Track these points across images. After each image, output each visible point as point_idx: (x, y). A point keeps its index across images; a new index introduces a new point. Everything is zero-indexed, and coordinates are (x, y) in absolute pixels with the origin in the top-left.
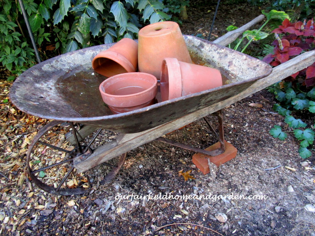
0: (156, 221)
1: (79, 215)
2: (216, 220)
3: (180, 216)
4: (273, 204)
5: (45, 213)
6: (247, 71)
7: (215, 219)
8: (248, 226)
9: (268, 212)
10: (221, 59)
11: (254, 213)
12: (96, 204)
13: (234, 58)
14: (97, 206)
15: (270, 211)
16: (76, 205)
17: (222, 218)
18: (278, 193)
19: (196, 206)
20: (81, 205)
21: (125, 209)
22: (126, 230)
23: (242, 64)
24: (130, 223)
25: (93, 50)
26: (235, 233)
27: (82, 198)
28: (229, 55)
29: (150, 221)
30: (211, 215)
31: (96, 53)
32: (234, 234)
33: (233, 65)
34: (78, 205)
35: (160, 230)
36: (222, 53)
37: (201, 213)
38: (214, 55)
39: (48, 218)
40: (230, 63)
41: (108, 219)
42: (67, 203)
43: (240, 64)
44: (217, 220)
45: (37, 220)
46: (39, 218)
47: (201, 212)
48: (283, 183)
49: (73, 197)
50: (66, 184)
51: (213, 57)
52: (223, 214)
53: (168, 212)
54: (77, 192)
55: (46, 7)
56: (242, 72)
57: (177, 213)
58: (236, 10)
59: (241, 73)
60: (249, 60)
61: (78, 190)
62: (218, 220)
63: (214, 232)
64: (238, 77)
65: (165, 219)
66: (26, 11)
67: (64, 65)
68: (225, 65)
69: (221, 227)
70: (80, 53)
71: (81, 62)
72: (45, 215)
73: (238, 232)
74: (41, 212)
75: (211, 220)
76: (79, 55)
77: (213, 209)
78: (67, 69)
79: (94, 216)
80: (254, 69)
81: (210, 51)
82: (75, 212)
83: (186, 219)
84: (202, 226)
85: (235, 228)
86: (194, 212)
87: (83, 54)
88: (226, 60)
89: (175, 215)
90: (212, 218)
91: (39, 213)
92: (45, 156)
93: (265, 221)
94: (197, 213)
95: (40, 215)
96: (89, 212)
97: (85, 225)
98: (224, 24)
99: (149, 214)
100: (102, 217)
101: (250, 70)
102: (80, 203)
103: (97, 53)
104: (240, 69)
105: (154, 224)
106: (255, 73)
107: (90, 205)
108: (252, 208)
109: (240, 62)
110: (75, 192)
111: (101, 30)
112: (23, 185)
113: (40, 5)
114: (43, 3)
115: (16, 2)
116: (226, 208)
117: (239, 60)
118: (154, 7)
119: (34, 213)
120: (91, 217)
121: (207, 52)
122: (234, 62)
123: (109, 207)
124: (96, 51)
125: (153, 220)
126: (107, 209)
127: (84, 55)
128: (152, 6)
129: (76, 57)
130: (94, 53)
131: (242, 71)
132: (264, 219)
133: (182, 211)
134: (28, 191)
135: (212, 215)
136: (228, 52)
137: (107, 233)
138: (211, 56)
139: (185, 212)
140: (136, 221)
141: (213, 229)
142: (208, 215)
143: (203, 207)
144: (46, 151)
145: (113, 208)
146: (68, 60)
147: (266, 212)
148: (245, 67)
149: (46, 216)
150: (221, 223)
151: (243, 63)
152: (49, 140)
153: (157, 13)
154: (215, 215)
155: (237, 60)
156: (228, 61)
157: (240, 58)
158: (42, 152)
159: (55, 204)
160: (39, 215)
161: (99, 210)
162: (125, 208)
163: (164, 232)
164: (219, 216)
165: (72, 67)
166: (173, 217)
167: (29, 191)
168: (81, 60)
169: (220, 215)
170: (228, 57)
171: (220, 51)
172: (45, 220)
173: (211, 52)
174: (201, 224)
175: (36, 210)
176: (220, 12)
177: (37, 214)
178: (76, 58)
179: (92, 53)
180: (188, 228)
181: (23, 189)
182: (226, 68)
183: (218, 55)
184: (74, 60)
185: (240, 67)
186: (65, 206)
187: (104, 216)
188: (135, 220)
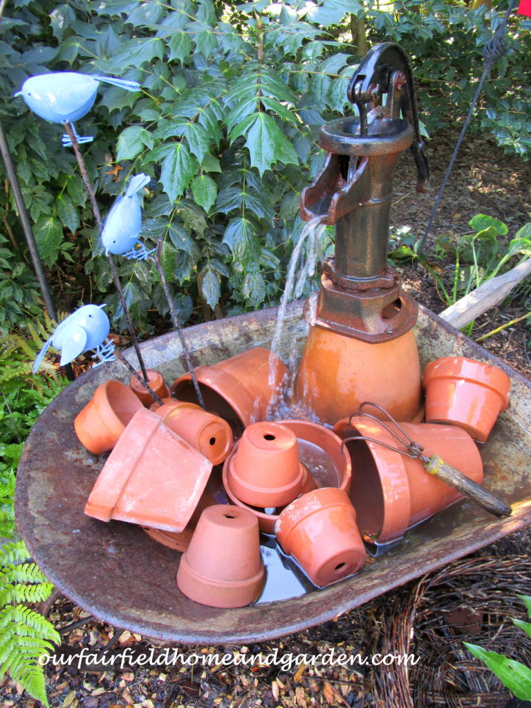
55: (73, 203)
58: (481, 145)
66: (27, 212)
70: (157, 347)
98: (455, 184)
111: (195, 268)
113: (60, 197)
114: (66, 191)
115: (7, 190)
176: (444, 150)
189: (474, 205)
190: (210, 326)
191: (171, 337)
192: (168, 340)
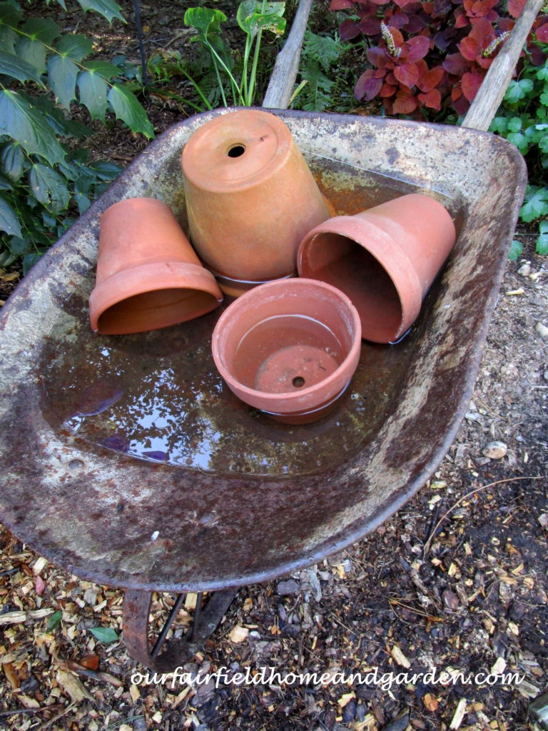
0: (411, 536)
1: (282, 642)
2: (489, 461)
3: (437, 498)
4: (536, 371)
5: (204, 697)
6: (446, 161)
7: (487, 461)
8: (533, 434)
9: (538, 390)
10: (359, 151)
11: (521, 406)
12: (286, 596)
13: (396, 139)
14: (293, 596)
15: (541, 387)
16: (250, 630)
17: (500, 451)
18: (531, 349)
19: (448, 461)
20: (259, 620)
21: (347, 561)
22: (378, 593)
23: (424, 149)
24: (376, 576)
25: (43, 276)
26: (529, 459)
27: (247, 608)
28: (377, 136)
29: (402, 545)
30: (477, 459)
31: (54, 279)
32: (528, 462)
33: (402, 156)
34: (256, 626)
35: (430, 547)
36: (354, 134)
37: (462, 467)
38: (333, 146)
39: (220, 698)
40: (392, 154)
41: (337, 602)
42: (229, 641)
43: (418, 150)
44: (492, 460)
45: (201, 723)
46: (202, 717)
47: (461, 464)
48: (523, 325)
49: (227, 621)
50: (185, 609)
51: (334, 150)
52: (496, 445)
53: (413, 507)
54: (221, 606)
56: (433, 167)
57: (430, 496)
59: (430, 169)
60: (439, 134)
61: (218, 600)
62: (493, 457)
63: (503, 483)
64: (427, 180)
65: (419, 521)
67: (14, 369)
68: (379, 163)
69: (505, 467)
70: (21, 307)
71: (39, 329)
72: (208, 700)
73: (532, 454)
74: (195, 702)
75: (483, 466)
76: (22, 313)
77: (472, 446)
78: (29, 373)
79: (308, 618)
80: (462, 153)
81: (315, 137)
82: (264, 643)
83: (450, 494)
84: (481, 488)
85: (523, 452)
86: (451, 474)
87: (26, 304)
88: (376, 149)
89: (429, 502)
90: (483, 463)
91: (192, 708)
92: (55, 590)
93: (544, 407)
94: (457, 471)
95: (198, 708)
96: (290, 621)
97: (313, 648)
99: (390, 535)
100: (322, 606)
101: (452, 157)
102: (255, 620)
103: (57, 277)
104: (425, 162)
105: (412, 543)
106: (468, 161)
107: (276, 607)
108: (513, 399)
109: (417, 144)
110: (217, 607)
112: (93, 691)
116: (486, 430)
117: (412, 140)
118: (70, 56)
119: (184, 717)
120: (305, 627)
121: (306, 141)
122: (401, 150)
123: (318, 582)
124: (51, 275)
125: (405, 538)
126: (318, 587)
127: (32, 306)
128: (64, 56)
129: (19, 323)
130: (51, 285)
131: (432, 164)
132: (541, 405)
133: (433, 486)
134: (117, 694)
135: (480, 457)
136: (372, 128)
137: (355, 627)
138: (324, 147)
139: (441, 484)
140: (383, 564)
141: (499, 480)
142: (474, 462)
143: (457, 455)
144: (44, 580)
145: (325, 576)
146: (9, 349)
147: (536, 393)
148: (435, 153)
149: (211, 701)
150: (500, 460)
151: (427, 146)
152: (22, 551)
153: (92, 72)
154: (484, 452)
155: (407, 141)
156: (384, 149)
157: (411, 135)
158: (34, 588)
159: (206, 662)
160: (195, 710)
161: (304, 601)
162: (345, 559)
163: (439, 544)
164: (491, 450)
165: (33, 357)
166: (428, 509)
167: (121, 689)
168: (35, 324)
169: (494, 449)
170: (378, 140)
171: (347, 131)
172: (217, 708)
173: (320, 139)
174: (478, 485)
175: (178, 708)
177: (190, 712)
178: (22, 329)
179: (46, 286)
180: (466, 507)
181: (103, 699)
182: (386, 166)
183: (346, 141)
184: (22, 335)
185: (422, 157)
186: (228, 651)
187: (323, 603)
188: (378, 564)
189: (152, 10)
190: (60, 248)
191: (28, 286)
192: (27, 292)
